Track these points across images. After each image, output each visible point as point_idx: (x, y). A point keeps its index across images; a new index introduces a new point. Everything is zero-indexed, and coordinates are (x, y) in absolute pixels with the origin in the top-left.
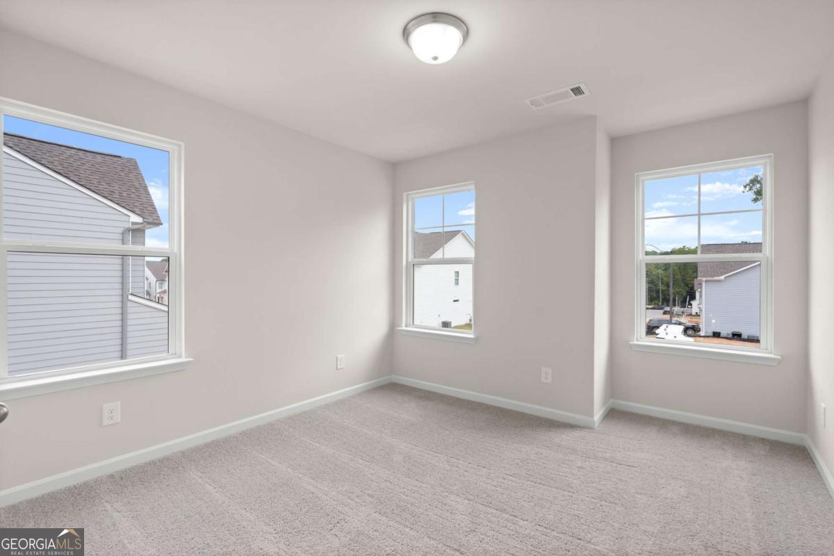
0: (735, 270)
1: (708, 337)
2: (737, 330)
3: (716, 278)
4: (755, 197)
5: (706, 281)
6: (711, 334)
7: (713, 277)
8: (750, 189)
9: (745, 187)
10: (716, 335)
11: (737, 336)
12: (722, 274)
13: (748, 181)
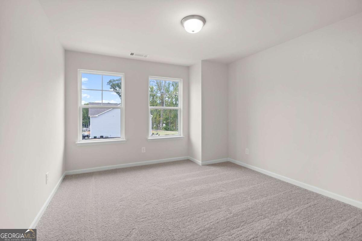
0: (101, 113)
1: (92, 139)
2: (102, 135)
3: (95, 116)
4: (111, 87)
5: (92, 117)
6: (93, 138)
7: (94, 115)
8: (109, 84)
9: (108, 83)
10: (95, 138)
11: (102, 137)
12: (97, 114)
13: (108, 81)
